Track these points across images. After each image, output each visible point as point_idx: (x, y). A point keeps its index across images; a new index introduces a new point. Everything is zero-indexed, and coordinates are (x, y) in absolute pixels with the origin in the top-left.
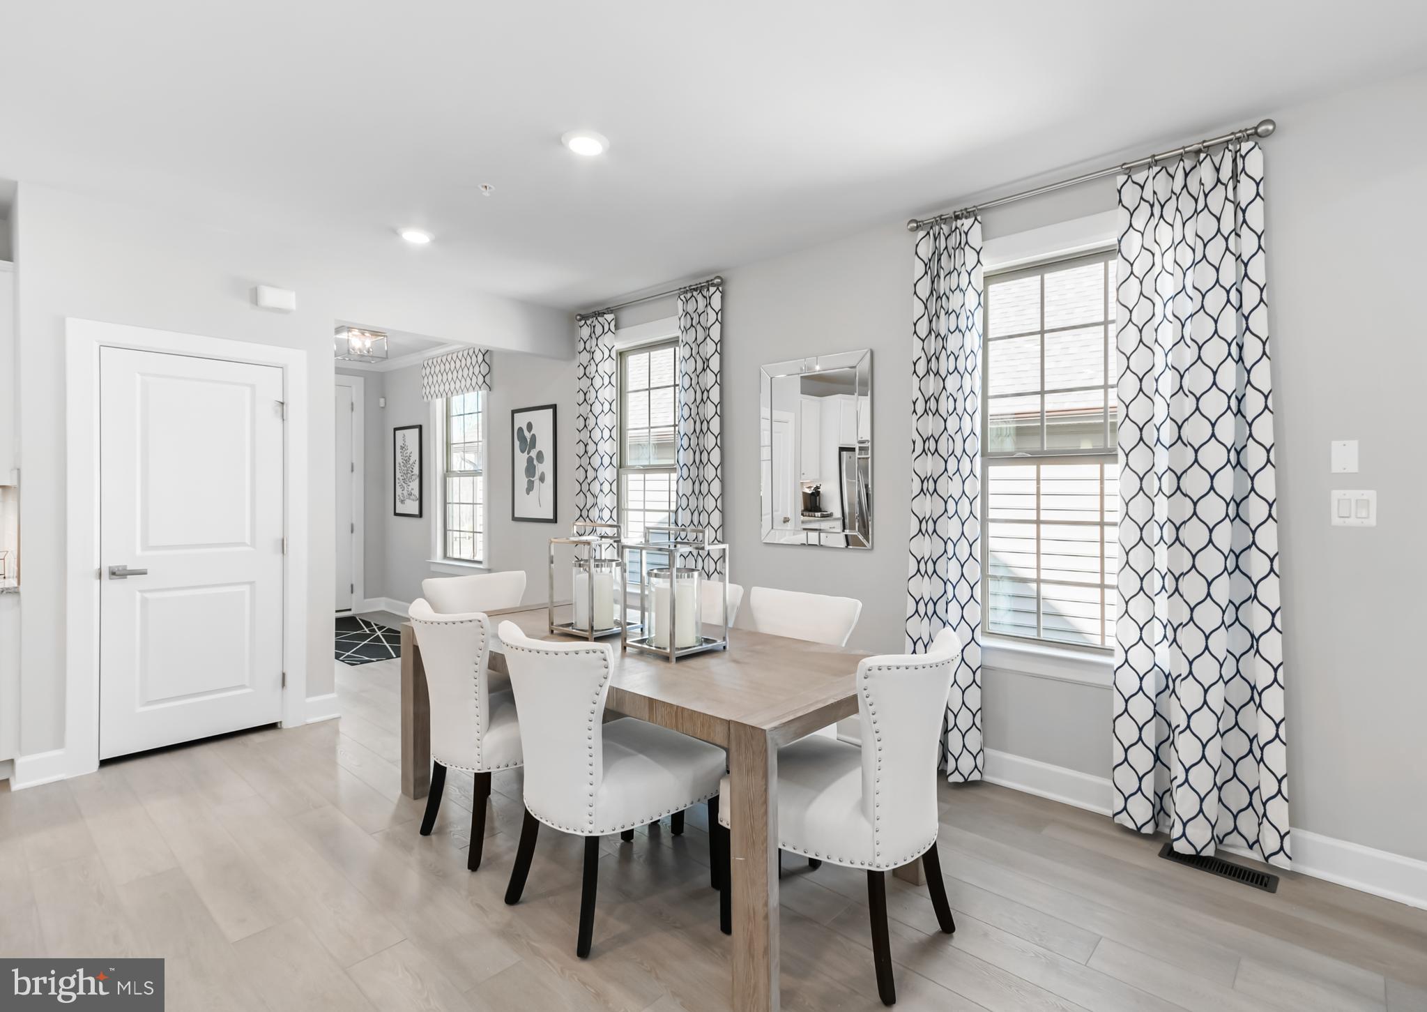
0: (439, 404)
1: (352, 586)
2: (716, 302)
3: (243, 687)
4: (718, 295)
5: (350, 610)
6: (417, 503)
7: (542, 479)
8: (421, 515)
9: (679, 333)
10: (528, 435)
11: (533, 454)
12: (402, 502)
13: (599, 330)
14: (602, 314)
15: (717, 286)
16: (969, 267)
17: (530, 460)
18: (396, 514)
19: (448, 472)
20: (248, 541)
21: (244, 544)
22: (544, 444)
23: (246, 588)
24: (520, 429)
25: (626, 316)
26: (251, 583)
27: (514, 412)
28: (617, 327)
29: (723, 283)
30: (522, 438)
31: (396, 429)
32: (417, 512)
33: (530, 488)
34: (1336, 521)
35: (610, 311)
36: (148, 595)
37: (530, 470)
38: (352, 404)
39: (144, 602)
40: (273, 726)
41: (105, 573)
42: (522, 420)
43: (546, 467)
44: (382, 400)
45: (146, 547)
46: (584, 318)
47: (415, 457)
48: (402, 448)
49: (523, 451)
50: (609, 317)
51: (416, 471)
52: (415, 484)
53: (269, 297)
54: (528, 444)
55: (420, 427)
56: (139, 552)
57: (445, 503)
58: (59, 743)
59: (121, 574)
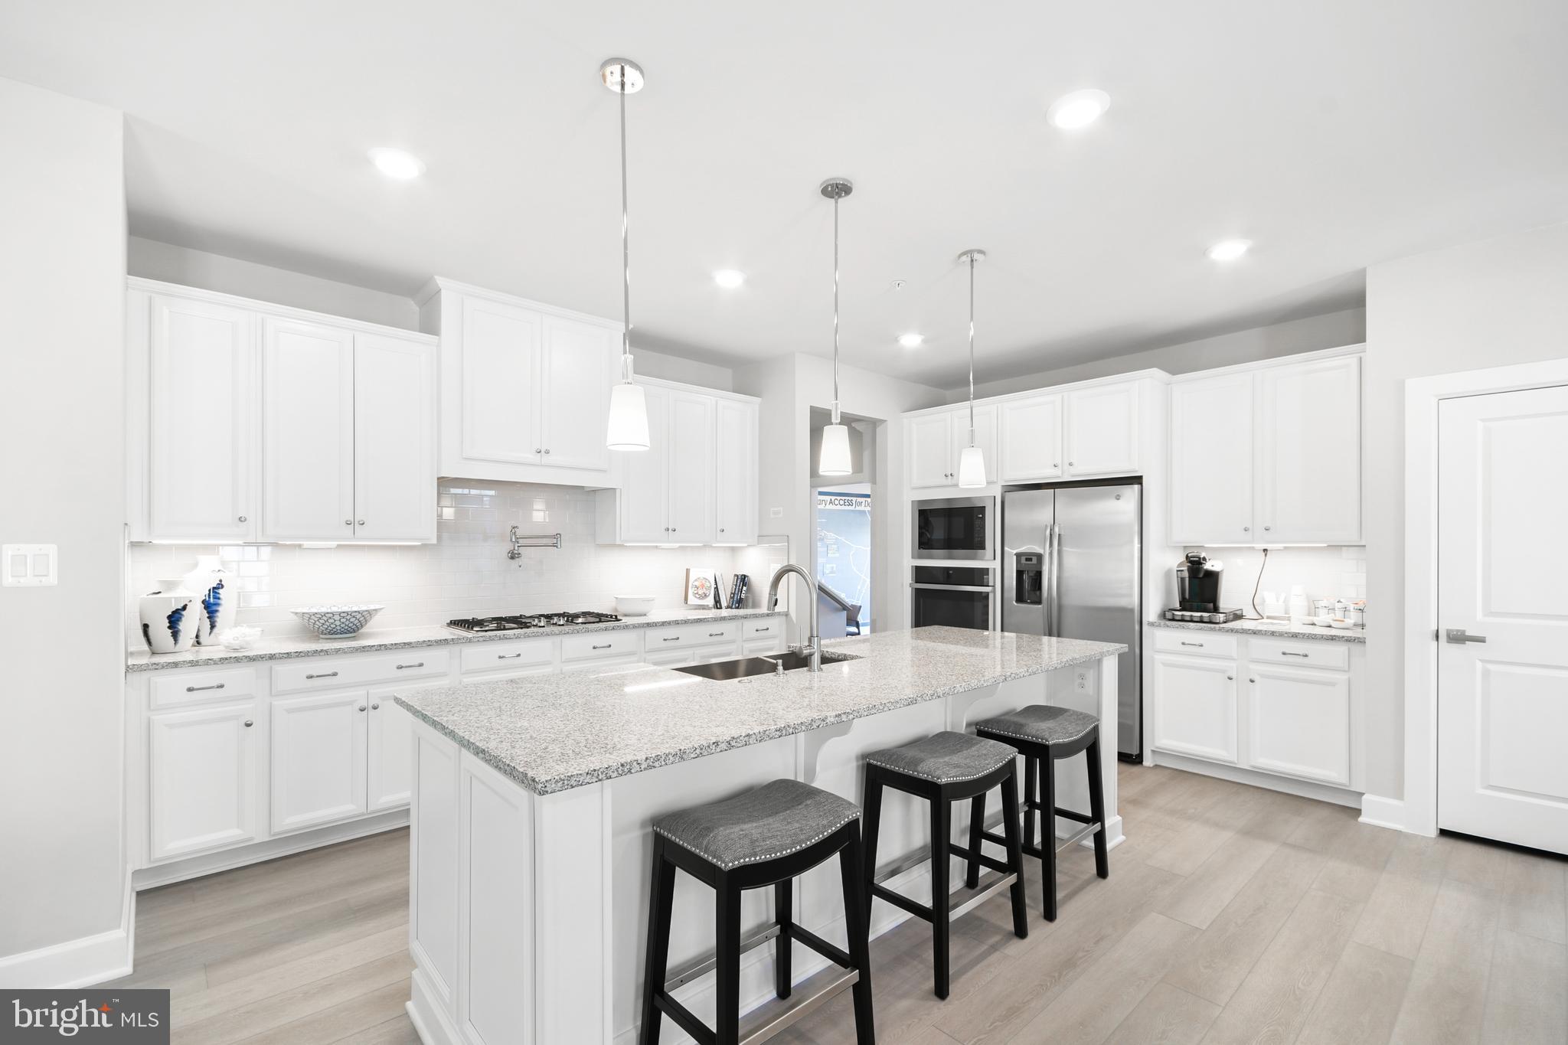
36: (1491, 667)
41: (1445, 636)
45: (1486, 613)
58: (1399, 794)
59: (1458, 638)
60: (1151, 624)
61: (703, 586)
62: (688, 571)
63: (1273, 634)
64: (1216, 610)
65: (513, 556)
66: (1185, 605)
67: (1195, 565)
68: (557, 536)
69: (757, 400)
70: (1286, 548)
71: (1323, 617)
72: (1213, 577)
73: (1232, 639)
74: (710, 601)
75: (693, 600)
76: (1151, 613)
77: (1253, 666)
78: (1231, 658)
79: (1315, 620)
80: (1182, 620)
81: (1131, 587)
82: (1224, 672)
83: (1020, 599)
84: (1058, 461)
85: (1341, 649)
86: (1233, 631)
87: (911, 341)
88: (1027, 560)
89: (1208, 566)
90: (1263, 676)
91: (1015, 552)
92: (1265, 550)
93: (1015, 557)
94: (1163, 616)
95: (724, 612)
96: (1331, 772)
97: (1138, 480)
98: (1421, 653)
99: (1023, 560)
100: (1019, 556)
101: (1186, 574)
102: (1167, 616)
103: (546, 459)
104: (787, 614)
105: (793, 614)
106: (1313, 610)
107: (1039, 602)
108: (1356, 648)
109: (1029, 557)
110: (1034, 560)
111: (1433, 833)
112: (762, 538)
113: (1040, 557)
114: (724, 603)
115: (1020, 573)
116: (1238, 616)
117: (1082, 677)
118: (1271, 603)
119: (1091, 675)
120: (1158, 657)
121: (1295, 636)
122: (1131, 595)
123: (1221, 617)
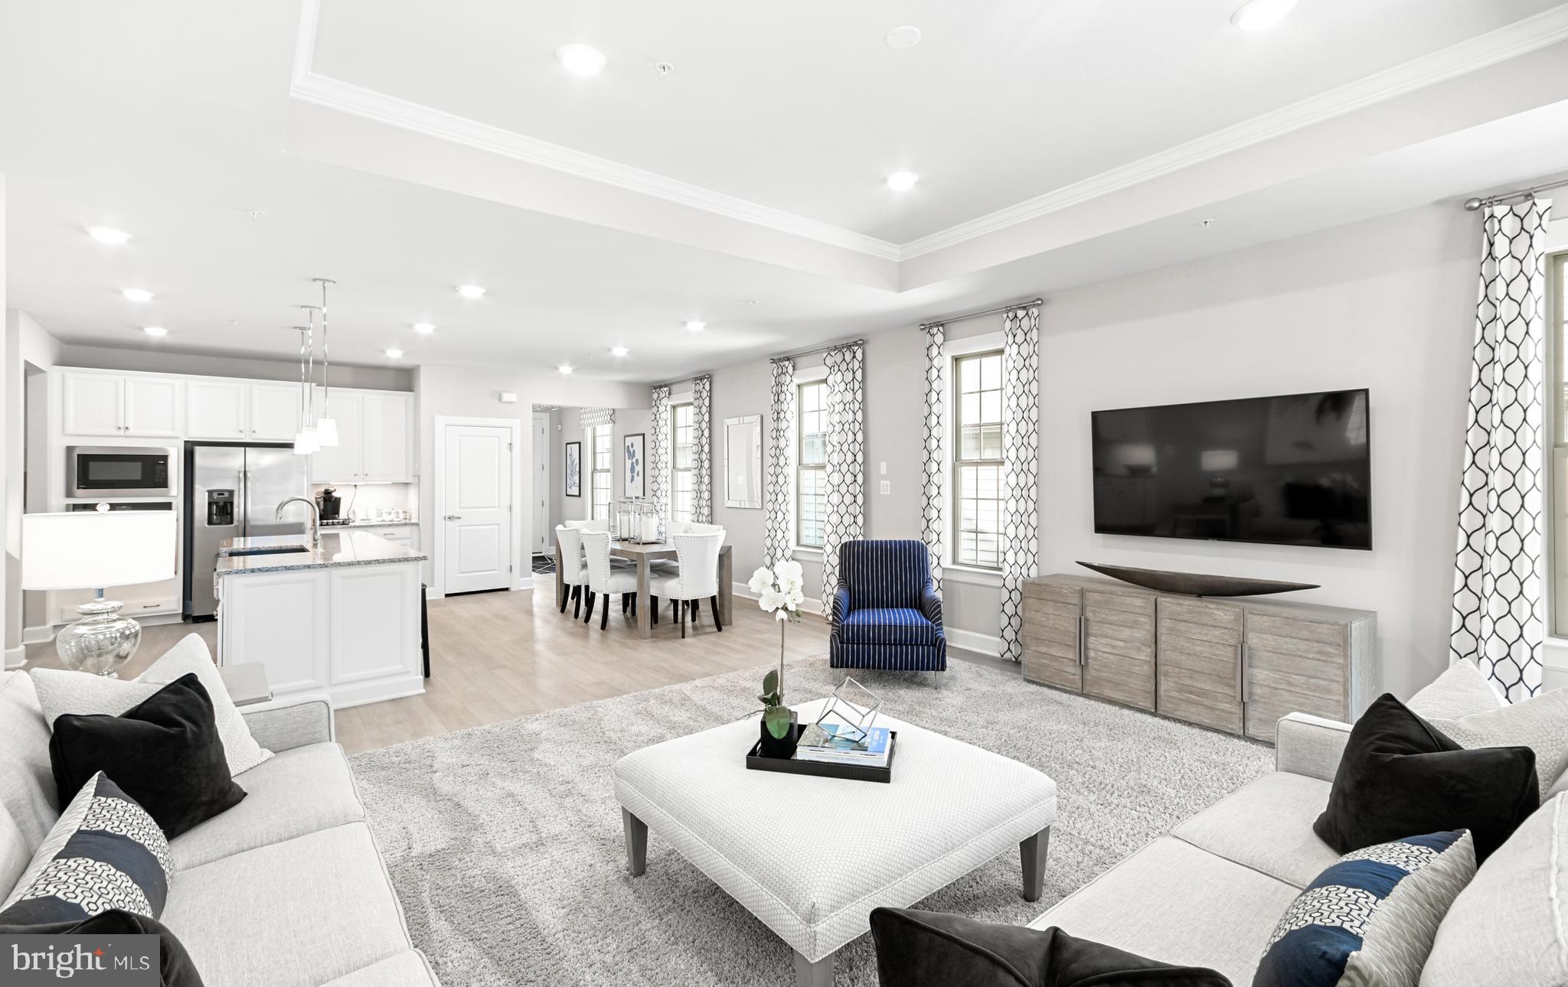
0: (589, 430)
1: (544, 538)
2: (707, 387)
3: (495, 570)
4: (708, 383)
5: (542, 552)
6: (578, 488)
7: (638, 475)
8: (580, 496)
9: (692, 400)
10: (632, 450)
11: (634, 460)
12: (570, 488)
13: (662, 395)
14: (661, 387)
15: (708, 378)
16: (787, 383)
17: (632, 464)
18: (567, 495)
19: (594, 470)
20: (497, 506)
21: (495, 507)
22: (639, 455)
23: (496, 527)
24: (628, 446)
25: (674, 388)
26: (498, 524)
27: (625, 436)
28: (669, 394)
29: (710, 376)
30: (629, 451)
31: (567, 444)
32: (578, 494)
33: (632, 480)
34: (882, 493)
35: (666, 386)
36: (462, 528)
37: (633, 470)
38: (543, 430)
39: (460, 531)
40: (506, 589)
41: (447, 518)
42: (629, 441)
43: (639, 468)
44: (560, 426)
45: (460, 508)
46: (655, 388)
47: (577, 461)
48: (570, 455)
49: (629, 459)
50: (666, 389)
51: (578, 470)
52: (577, 477)
53: (506, 397)
54: (632, 455)
55: (580, 443)
56: (458, 510)
57: (593, 488)
59: (453, 519)
64: (342, 518)
66: (323, 517)
67: (328, 493)
70: (366, 485)
72: (338, 501)
73: (354, 531)
80: (327, 525)
83: (210, 522)
84: (244, 430)
85: (408, 529)
88: (219, 494)
89: (335, 494)
91: (205, 489)
92: (355, 486)
93: (207, 493)
98: (440, 524)
99: (215, 496)
100: (210, 492)
101: (322, 500)
102: (314, 525)
106: (380, 514)
107: (231, 523)
108: (415, 528)
109: (220, 492)
110: (227, 495)
113: (231, 492)
115: (211, 504)
116: (349, 521)
118: (360, 514)
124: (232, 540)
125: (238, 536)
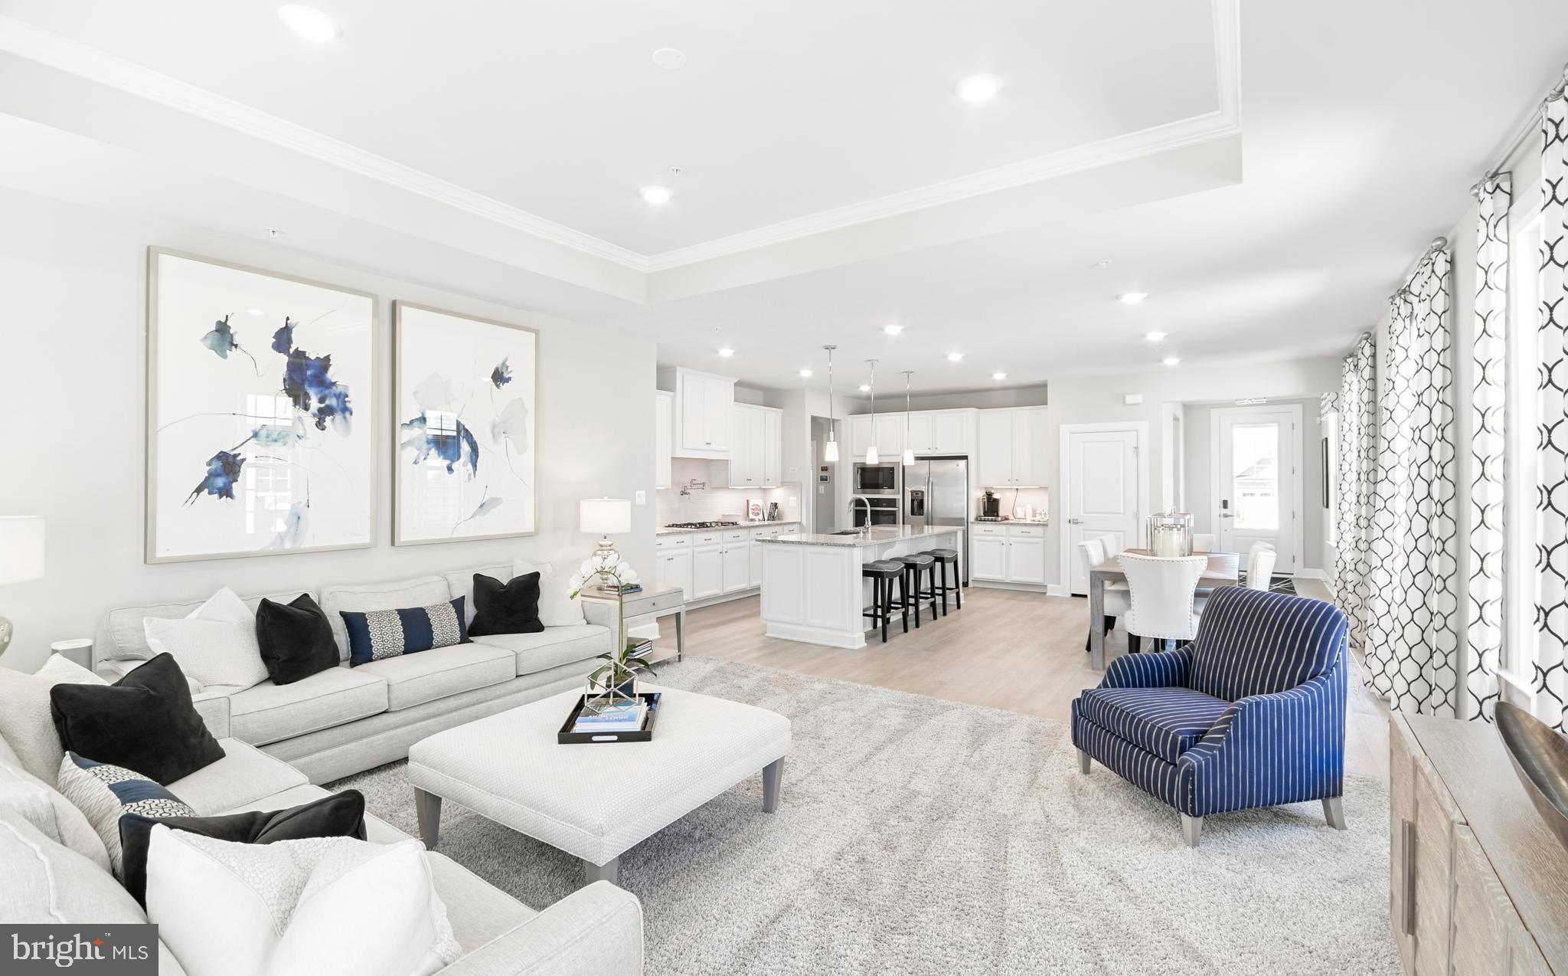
1: (1294, 557)
5: (1292, 574)
8: (1327, 506)
20: (1122, 511)
21: (1120, 513)
23: (1122, 533)
26: (1124, 532)
29: (1370, 335)
31: (1322, 441)
36: (1086, 532)
38: (1293, 425)
39: (1084, 534)
41: (1071, 521)
45: (1085, 513)
53: (1129, 399)
55: (1326, 439)
56: (1082, 514)
58: (1058, 583)
59: (1076, 522)
60: (972, 523)
61: (757, 509)
62: (748, 501)
63: (1018, 524)
64: (998, 516)
65: (683, 493)
66: (986, 514)
67: (989, 495)
68: (704, 484)
69: (781, 410)
70: (1025, 488)
71: (1038, 518)
72: (996, 501)
73: (1004, 528)
74: (761, 517)
75: (751, 516)
76: (972, 518)
77: (1011, 538)
78: (1003, 536)
79: (1035, 519)
80: (984, 521)
81: (964, 509)
82: (1000, 542)
83: (913, 514)
84: (931, 447)
85: (1041, 529)
86: (1003, 524)
87: (865, 389)
88: (916, 494)
89: (995, 496)
90: (1014, 542)
91: (910, 490)
92: (1016, 489)
93: (910, 493)
94: (977, 519)
95: (766, 523)
96: (1038, 580)
97: (965, 458)
98: (1065, 528)
99: (914, 495)
100: (912, 492)
101: (986, 500)
102: (978, 519)
103: (709, 447)
104: (800, 523)
105: (804, 522)
106: (1034, 515)
107: (922, 515)
108: (1045, 528)
109: (917, 492)
110: (920, 494)
111: (1070, 595)
112: (783, 484)
113: (922, 492)
114: (766, 518)
115: (913, 501)
116: (1007, 519)
117: (950, 540)
118: (1020, 513)
119: (953, 539)
120: (975, 537)
121: (1026, 525)
122: (963, 512)
123: (1000, 519)
124: (923, 528)
125: (928, 525)
